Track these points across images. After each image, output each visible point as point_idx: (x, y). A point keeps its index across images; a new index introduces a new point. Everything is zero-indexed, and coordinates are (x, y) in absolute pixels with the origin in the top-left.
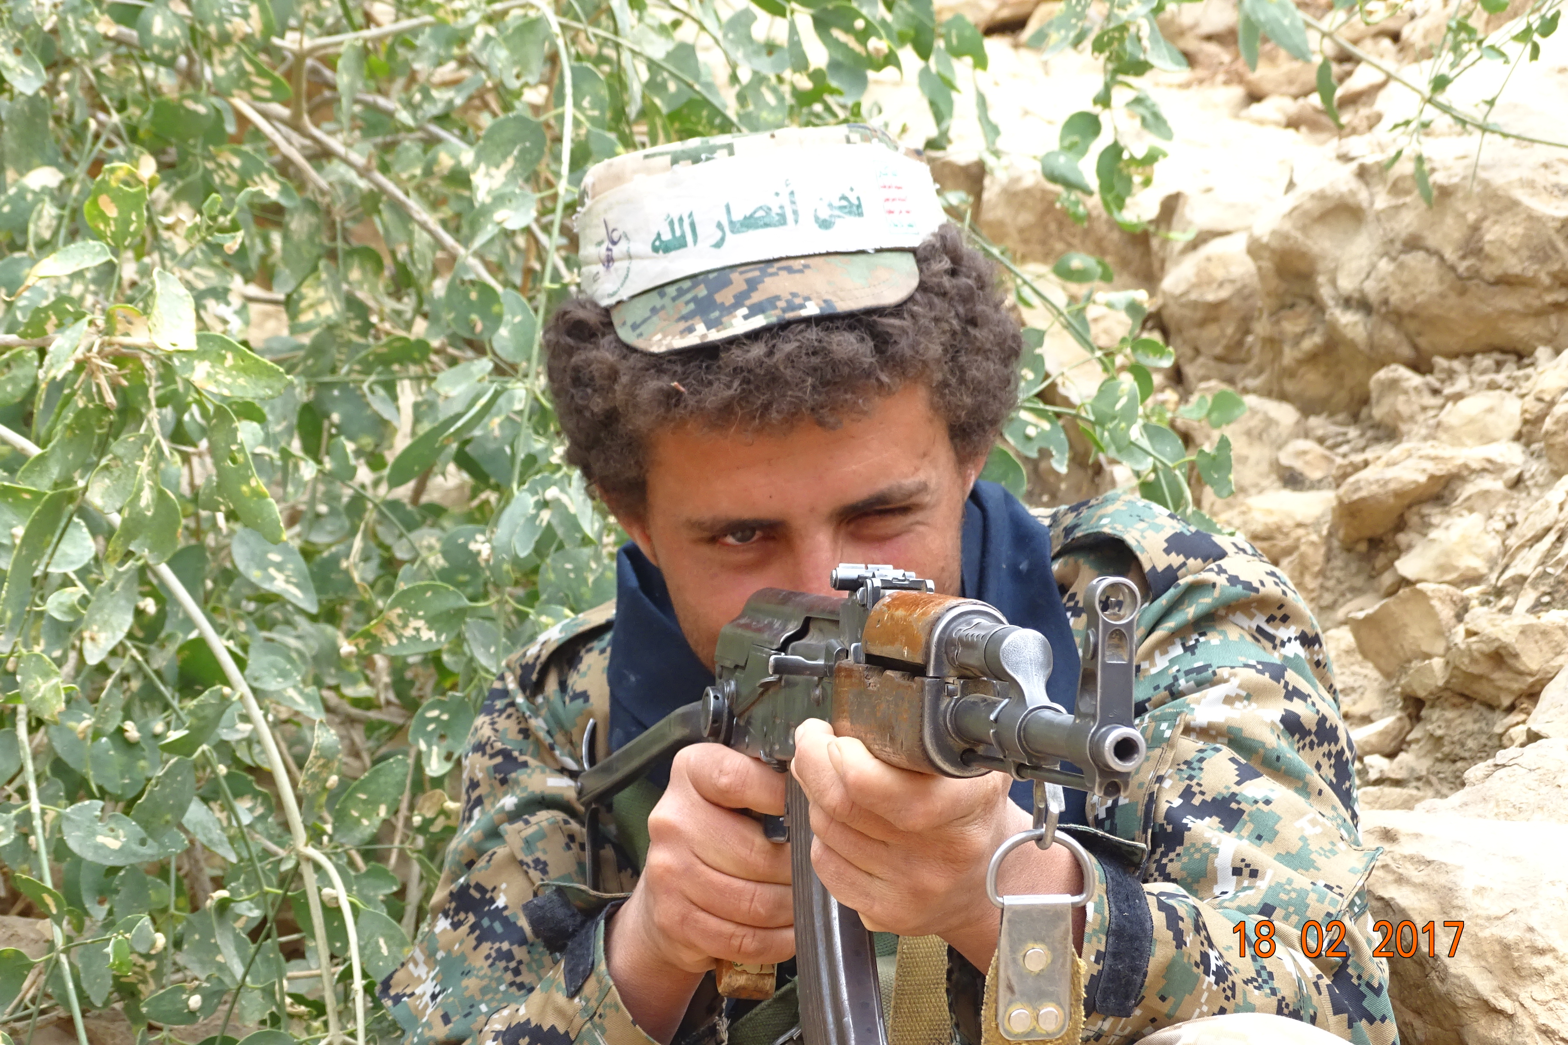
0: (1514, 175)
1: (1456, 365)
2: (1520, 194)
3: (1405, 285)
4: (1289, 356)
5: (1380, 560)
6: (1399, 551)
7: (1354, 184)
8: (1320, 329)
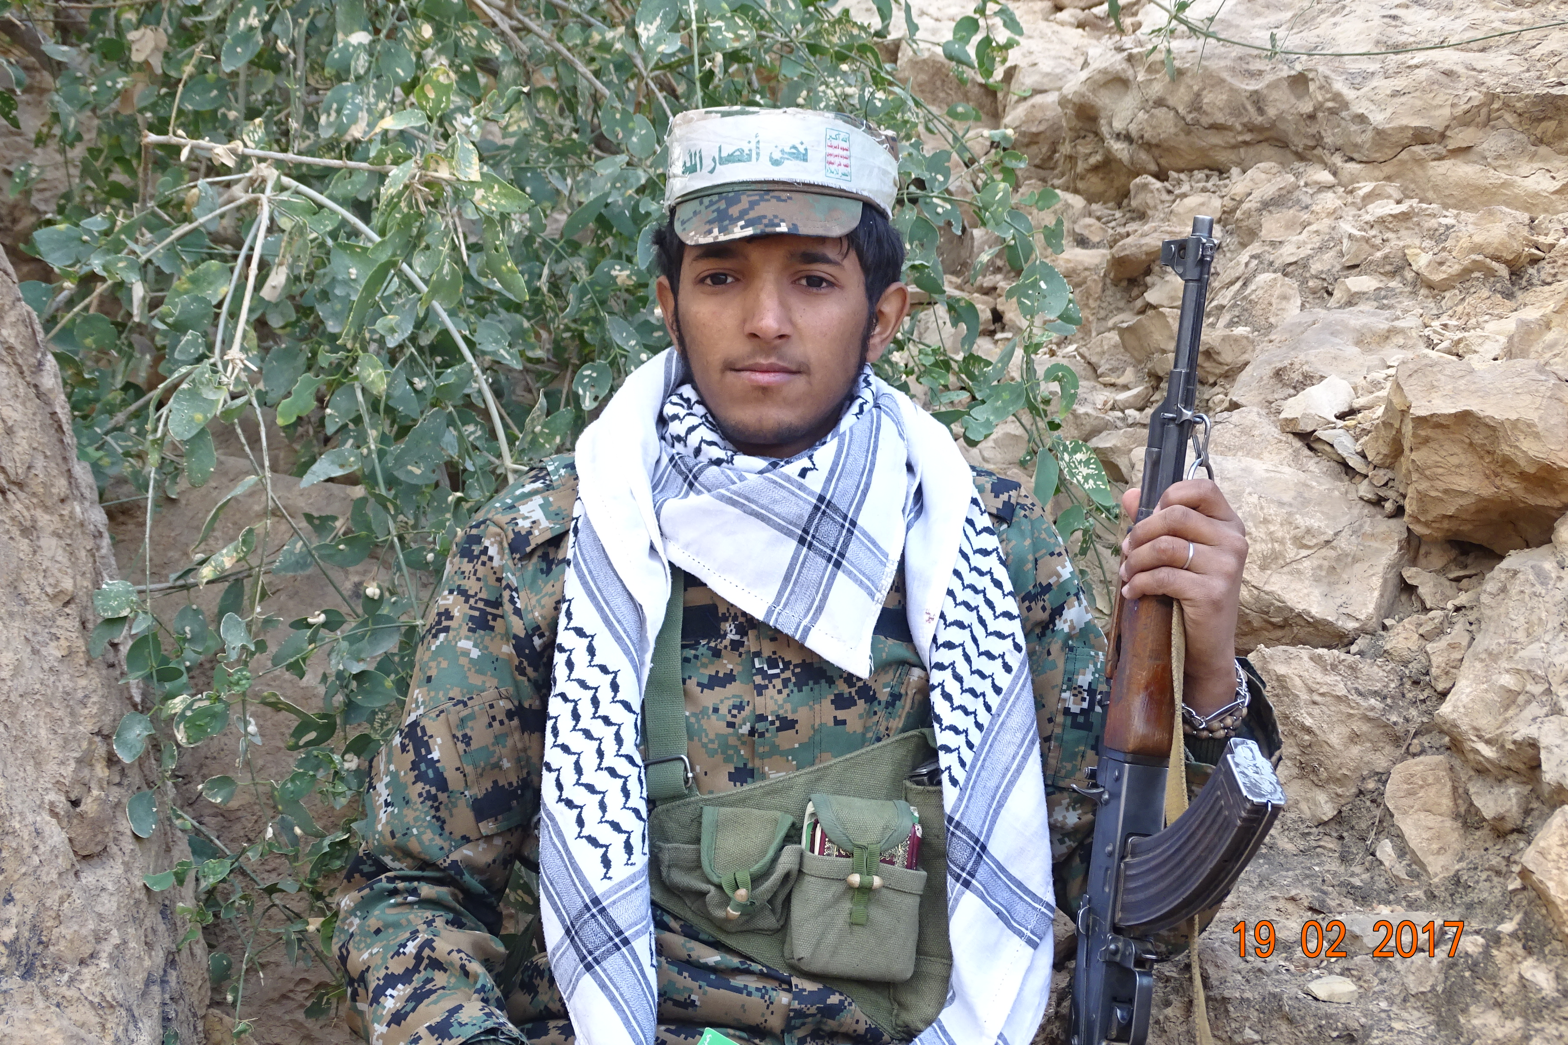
0: (1222, 63)
1: (1182, 176)
2: (1225, 75)
3: (1154, 128)
4: (1081, 167)
5: (1135, 292)
6: (1146, 287)
7: (1125, 65)
8: (1101, 152)
